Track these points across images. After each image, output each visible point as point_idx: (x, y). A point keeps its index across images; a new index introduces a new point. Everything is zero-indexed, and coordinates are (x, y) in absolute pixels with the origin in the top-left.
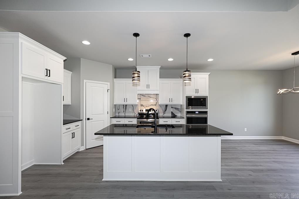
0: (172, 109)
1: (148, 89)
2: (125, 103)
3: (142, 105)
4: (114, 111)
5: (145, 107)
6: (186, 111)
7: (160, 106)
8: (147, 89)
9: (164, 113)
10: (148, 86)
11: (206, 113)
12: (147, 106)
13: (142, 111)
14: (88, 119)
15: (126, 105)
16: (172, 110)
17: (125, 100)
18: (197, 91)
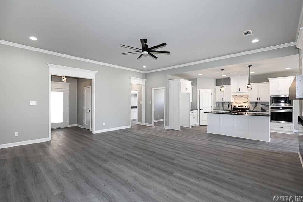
2: (223, 101)
3: (236, 103)
4: (216, 106)
5: (238, 104)
6: (270, 107)
7: (251, 103)
8: (238, 92)
9: (254, 108)
10: (239, 90)
11: (291, 108)
12: (240, 103)
13: (236, 106)
14: (201, 110)
15: (224, 103)
16: (261, 106)
17: (223, 99)
18: (281, 91)
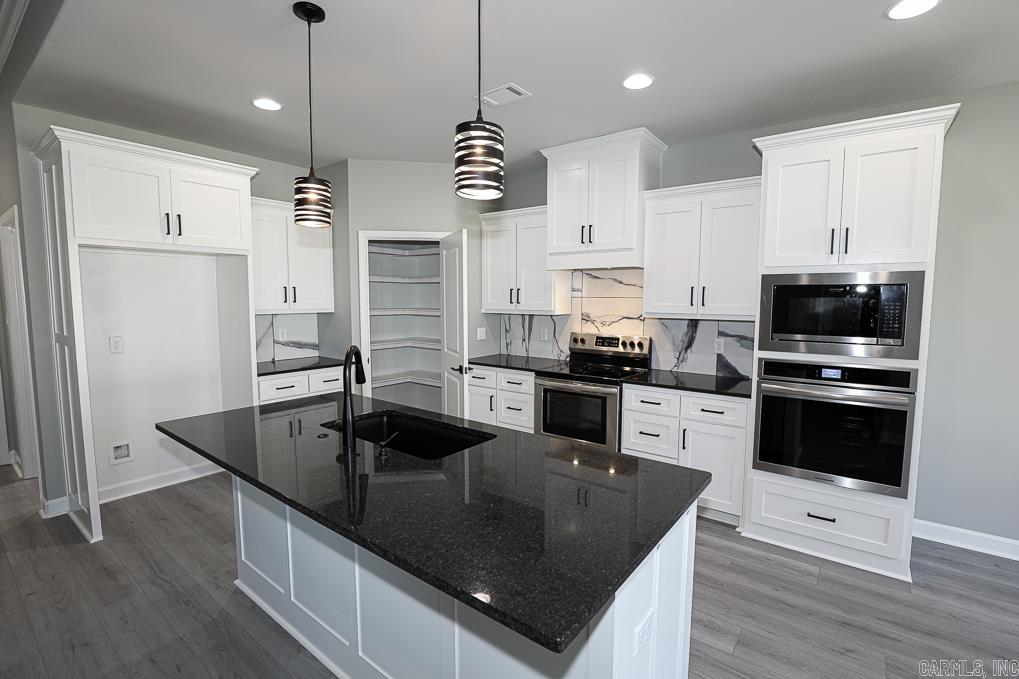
0: (722, 340)
1: (587, 246)
2: (515, 310)
3: (586, 318)
4: (480, 336)
5: (600, 326)
6: (760, 360)
8: (583, 247)
9: (680, 359)
10: (587, 234)
12: (608, 320)
13: (584, 341)
15: (531, 317)
16: (720, 345)
17: (514, 295)
18: (839, 240)
